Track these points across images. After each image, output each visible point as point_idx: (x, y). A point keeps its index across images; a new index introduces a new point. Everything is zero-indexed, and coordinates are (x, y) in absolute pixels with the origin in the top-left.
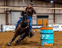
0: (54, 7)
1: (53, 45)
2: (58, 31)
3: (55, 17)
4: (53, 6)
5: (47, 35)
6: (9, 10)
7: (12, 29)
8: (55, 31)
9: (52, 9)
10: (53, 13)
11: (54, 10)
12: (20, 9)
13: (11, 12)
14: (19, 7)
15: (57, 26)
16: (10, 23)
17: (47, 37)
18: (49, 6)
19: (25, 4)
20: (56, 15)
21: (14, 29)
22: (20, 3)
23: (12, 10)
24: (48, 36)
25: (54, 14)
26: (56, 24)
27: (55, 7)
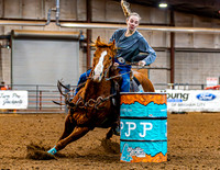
0: (172, 25)
1: (165, 159)
2: (183, 113)
3: (176, 60)
4: (168, 21)
5: (144, 123)
6: (6, 33)
7: (14, 102)
8: (173, 113)
9: (165, 33)
10: (169, 45)
11: (172, 34)
12: (46, 28)
13: (13, 41)
14: (43, 23)
15: (182, 96)
16: (7, 82)
17: (145, 129)
18: (154, 21)
19: (62, 10)
20: (176, 54)
21: (21, 102)
22: (47, 8)
23: (16, 33)
24: (148, 126)
25: (172, 51)
26: (176, 87)
27: (174, 26)
